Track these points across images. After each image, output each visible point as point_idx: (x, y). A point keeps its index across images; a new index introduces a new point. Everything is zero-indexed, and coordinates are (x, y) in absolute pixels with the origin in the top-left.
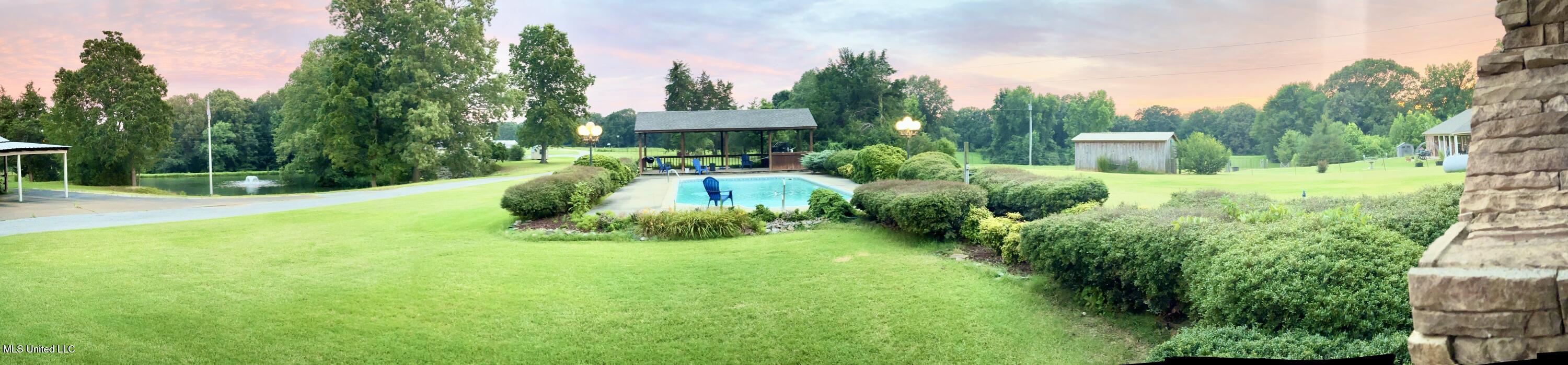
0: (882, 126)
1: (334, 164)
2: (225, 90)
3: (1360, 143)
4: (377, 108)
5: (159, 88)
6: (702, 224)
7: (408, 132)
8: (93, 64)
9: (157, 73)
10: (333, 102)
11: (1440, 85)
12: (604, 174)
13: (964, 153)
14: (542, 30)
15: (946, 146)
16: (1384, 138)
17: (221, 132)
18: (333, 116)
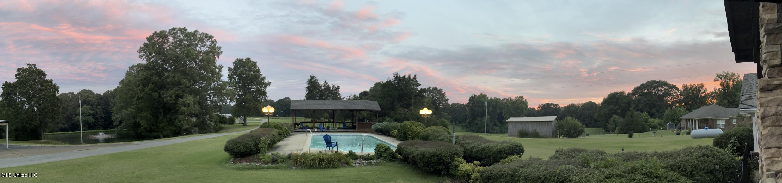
0: (413, 111)
1: (142, 126)
2: (87, 90)
3: (648, 123)
4: (163, 98)
5: (55, 90)
6: (322, 160)
7: (178, 110)
8: (22, 79)
9: (54, 83)
10: (141, 95)
11: (688, 94)
12: (275, 132)
13: (452, 126)
14: (244, 60)
15: (444, 122)
16: (660, 120)
17: (86, 110)
18: (142, 102)
